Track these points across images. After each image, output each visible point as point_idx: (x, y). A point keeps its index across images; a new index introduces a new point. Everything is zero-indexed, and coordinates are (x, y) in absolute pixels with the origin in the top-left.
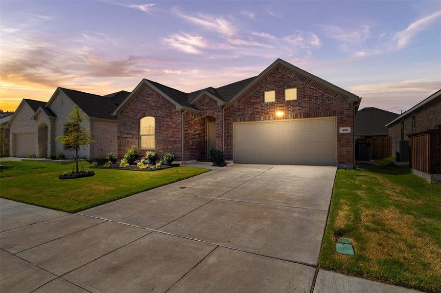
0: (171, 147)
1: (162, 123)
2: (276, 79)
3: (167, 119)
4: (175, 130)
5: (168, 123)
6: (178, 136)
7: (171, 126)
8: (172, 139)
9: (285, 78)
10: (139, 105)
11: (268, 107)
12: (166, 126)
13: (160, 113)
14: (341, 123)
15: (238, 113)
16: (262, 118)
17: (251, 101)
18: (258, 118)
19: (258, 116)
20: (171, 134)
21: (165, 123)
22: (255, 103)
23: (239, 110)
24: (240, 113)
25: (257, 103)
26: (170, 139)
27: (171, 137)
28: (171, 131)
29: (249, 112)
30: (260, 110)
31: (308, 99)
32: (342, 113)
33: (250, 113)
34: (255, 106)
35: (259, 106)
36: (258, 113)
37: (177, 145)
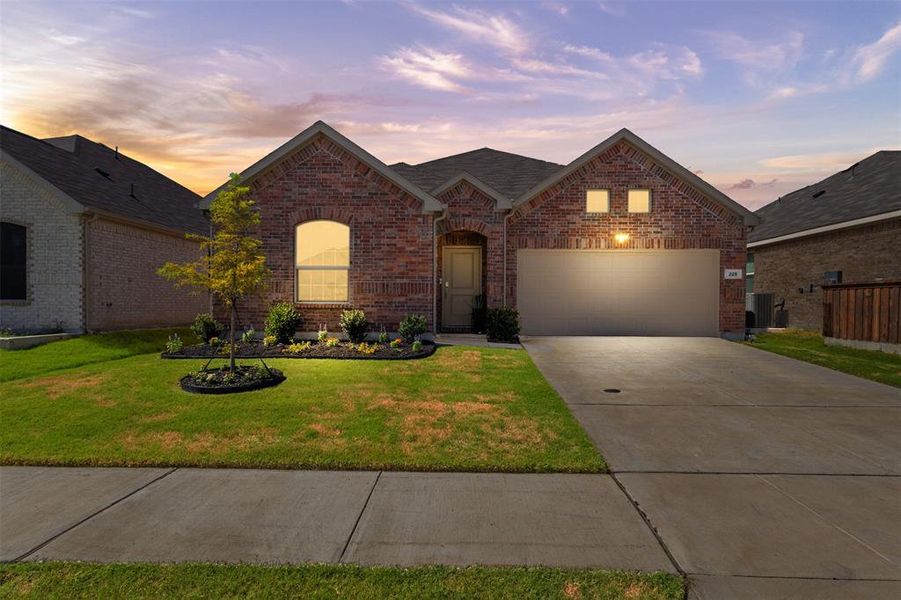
0: (403, 299)
1: (373, 242)
2: (613, 170)
3: (388, 231)
4: (414, 259)
5: (394, 241)
6: (422, 274)
7: (401, 250)
8: (405, 281)
9: (631, 169)
10: (295, 190)
11: (596, 223)
12: (385, 248)
13: (367, 215)
14: (727, 261)
15: (529, 230)
16: (584, 243)
17: (561, 207)
18: (574, 243)
19: (574, 239)
20: (402, 269)
21: (386, 241)
22: (569, 212)
23: (532, 223)
24: (535, 229)
25: (573, 212)
26: (398, 281)
27: (402, 275)
28: (402, 261)
29: (555, 229)
30: (579, 226)
31: (673, 214)
32: (729, 245)
33: (557, 232)
34: (568, 217)
35: (576, 218)
36: (575, 232)
37: (420, 296)
